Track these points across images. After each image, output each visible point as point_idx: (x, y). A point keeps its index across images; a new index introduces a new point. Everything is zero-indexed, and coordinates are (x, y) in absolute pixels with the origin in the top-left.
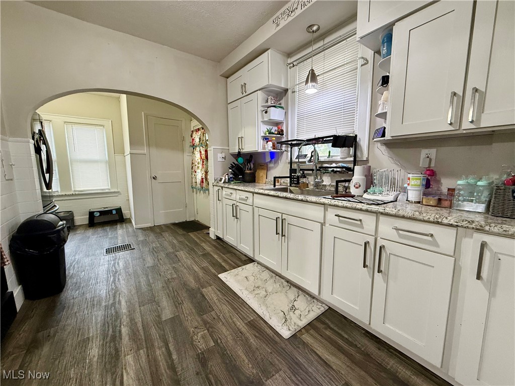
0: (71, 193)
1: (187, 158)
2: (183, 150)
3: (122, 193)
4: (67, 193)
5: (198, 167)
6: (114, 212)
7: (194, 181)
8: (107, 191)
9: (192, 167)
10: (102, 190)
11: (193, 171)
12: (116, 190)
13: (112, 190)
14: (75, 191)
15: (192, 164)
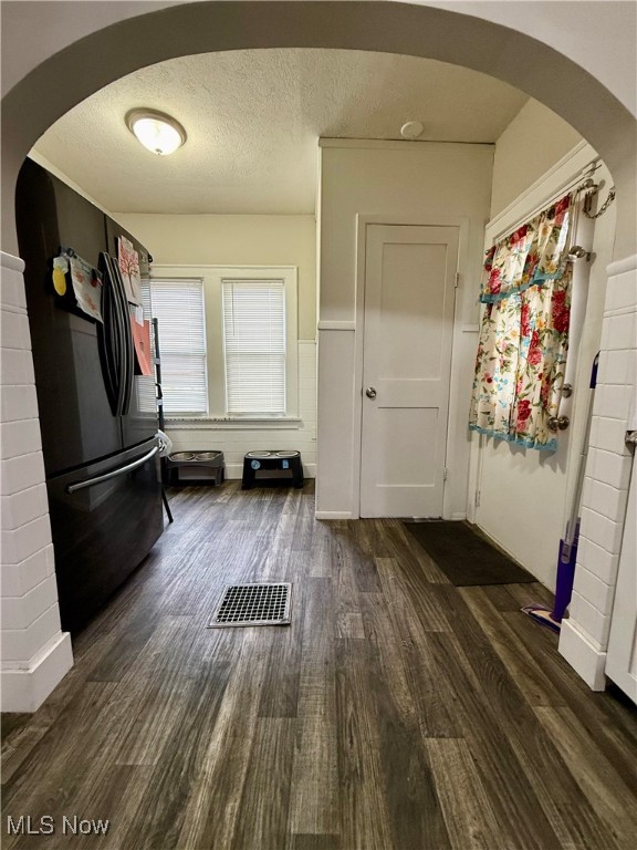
0: (222, 417)
1: (461, 341)
2: (452, 315)
3: (305, 423)
4: (218, 417)
5: (505, 364)
6: (285, 465)
7: (480, 407)
8: (280, 417)
9: (478, 366)
10: (273, 414)
11: (480, 376)
12: (295, 417)
13: (289, 417)
14: (230, 413)
15: (480, 353)
